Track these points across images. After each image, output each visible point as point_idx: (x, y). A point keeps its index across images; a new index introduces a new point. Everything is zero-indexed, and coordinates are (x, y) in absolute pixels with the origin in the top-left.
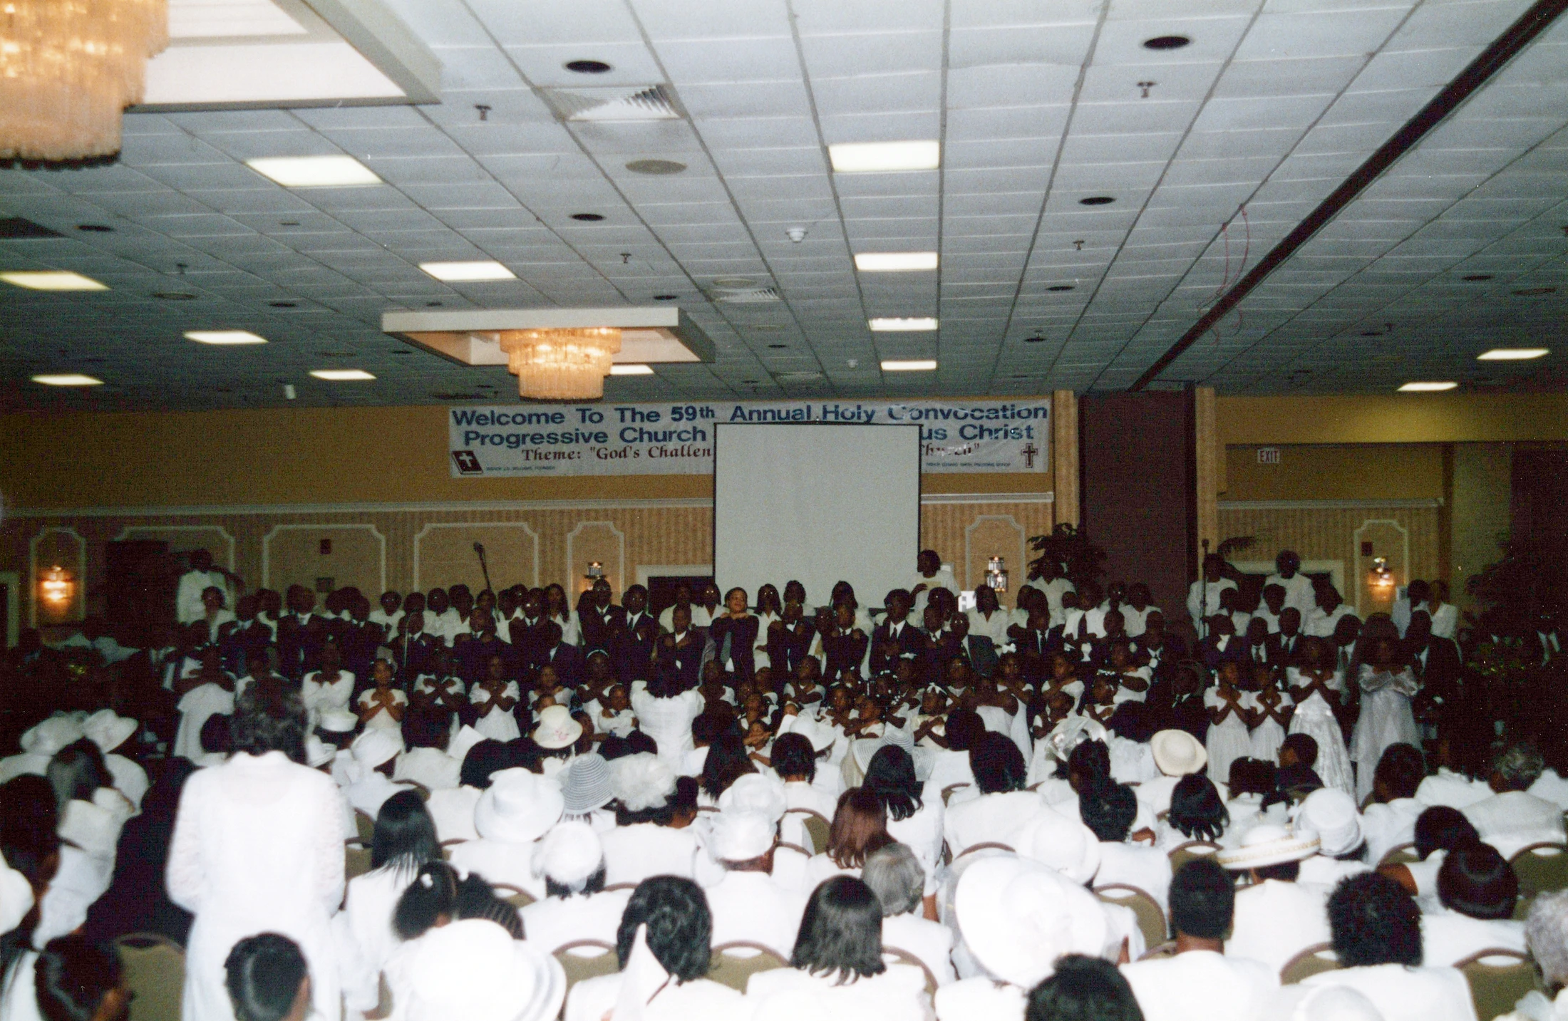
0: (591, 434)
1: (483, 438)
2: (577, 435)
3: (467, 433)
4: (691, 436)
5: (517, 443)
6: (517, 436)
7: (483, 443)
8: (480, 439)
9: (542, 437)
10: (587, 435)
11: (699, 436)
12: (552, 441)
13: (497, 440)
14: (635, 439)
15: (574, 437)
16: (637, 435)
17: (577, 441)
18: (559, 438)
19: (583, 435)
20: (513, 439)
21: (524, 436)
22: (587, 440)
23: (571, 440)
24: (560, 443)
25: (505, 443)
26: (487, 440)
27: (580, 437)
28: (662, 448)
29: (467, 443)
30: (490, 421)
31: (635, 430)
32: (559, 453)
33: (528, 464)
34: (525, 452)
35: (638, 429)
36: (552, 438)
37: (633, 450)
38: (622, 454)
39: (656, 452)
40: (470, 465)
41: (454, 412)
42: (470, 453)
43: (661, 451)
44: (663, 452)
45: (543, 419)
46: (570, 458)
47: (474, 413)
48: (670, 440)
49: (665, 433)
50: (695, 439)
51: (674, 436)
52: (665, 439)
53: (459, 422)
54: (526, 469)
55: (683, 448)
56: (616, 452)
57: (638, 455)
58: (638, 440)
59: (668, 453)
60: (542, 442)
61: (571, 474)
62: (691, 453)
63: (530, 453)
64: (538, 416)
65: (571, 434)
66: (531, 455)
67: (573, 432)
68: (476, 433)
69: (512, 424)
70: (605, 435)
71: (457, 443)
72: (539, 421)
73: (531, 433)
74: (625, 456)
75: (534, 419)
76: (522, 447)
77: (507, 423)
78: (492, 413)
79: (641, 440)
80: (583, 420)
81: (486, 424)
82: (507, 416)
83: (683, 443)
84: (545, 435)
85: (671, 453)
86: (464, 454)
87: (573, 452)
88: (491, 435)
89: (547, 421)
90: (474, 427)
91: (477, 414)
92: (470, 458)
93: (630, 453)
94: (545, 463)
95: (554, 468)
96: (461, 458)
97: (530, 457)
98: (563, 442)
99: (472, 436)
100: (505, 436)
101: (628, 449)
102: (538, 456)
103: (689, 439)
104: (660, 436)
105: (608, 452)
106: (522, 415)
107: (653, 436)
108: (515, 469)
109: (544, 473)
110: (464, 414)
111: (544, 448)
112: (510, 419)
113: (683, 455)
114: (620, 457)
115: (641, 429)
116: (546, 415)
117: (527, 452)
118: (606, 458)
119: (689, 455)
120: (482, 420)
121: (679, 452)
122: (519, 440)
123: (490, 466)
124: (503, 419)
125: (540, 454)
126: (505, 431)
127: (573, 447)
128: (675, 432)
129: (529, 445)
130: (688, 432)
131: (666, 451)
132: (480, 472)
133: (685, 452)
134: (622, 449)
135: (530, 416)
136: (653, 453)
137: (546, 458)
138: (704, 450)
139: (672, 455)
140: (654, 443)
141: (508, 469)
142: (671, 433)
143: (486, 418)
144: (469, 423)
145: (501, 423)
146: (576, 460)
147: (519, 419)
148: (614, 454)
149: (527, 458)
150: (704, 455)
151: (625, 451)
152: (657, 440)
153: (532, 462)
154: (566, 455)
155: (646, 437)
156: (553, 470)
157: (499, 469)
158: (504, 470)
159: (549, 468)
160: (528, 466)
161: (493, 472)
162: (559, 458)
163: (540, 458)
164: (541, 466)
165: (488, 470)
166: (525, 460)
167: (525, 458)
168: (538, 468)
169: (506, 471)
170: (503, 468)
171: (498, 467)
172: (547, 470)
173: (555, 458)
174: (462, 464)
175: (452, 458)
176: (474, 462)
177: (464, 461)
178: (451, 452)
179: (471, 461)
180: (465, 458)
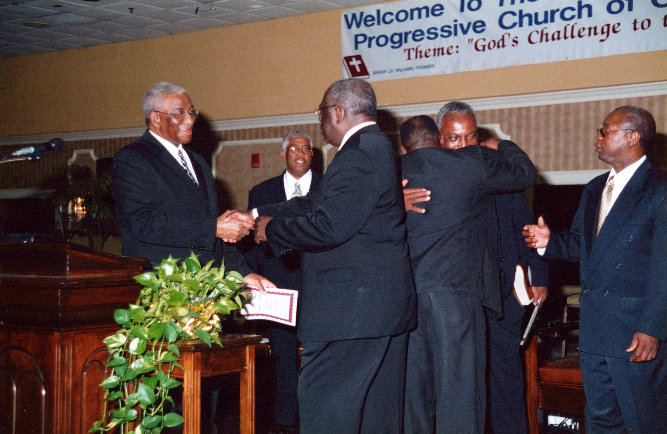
0: (469, 24)
1: (371, 39)
2: (455, 26)
3: (356, 36)
4: (575, 13)
5: (400, 41)
6: (400, 35)
7: (370, 46)
8: (367, 43)
9: (423, 33)
10: (465, 27)
11: (585, 11)
12: (432, 36)
13: (382, 41)
14: (515, 24)
15: (452, 30)
16: (516, 19)
17: (456, 34)
18: (439, 32)
19: (461, 25)
20: (396, 38)
21: (407, 34)
22: (465, 32)
23: (450, 33)
24: (439, 37)
25: (390, 44)
26: (374, 42)
27: (459, 28)
28: (542, 32)
29: (356, 48)
30: (376, 22)
31: (514, 14)
32: (439, 49)
33: (409, 64)
34: (407, 51)
35: (517, 13)
36: (433, 34)
37: (512, 36)
38: (501, 44)
39: (536, 38)
40: (358, 70)
41: (346, 16)
42: (358, 58)
43: (542, 35)
44: (544, 37)
45: (424, 12)
46: (449, 53)
47: (362, 14)
48: (552, 20)
49: (546, 13)
50: (580, 16)
51: (557, 15)
52: (546, 21)
53: (349, 26)
54: (409, 69)
55: (566, 28)
56: (494, 41)
57: (516, 42)
58: (518, 25)
59: (550, 37)
60: (422, 39)
61: (449, 71)
62: (576, 33)
63: (411, 51)
64: (419, 10)
65: (449, 27)
66: (413, 54)
67: (452, 24)
68: (364, 36)
69: (395, 21)
70: (484, 24)
71: (349, 50)
72: (420, 17)
73: (413, 31)
74: (503, 46)
75: (416, 13)
76: (405, 46)
77: (392, 21)
78: (378, 12)
79: (521, 25)
80: (462, 10)
81: (373, 24)
82: (391, 14)
83: (565, 23)
84: (425, 32)
85: (553, 35)
86: (354, 59)
87: (452, 47)
88: (377, 36)
89: (427, 16)
90: (363, 29)
91: (364, 16)
92: (359, 62)
93: (508, 42)
94: (425, 61)
95: (433, 66)
96: (351, 63)
97: (411, 57)
98: (442, 36)
99: (361, 39)
100: (389, 37)
101: (506, 37)
102: (419, 54)
103: (573, 17)
104: (541, 18)
105: (486, 43)
106: (406, 12)
107: (533, 19)
108: (397, 70)
109: (424, 73)
110: (354, 16)
111: (425, 45)
112: (393, 17)
113: (566, 38)
114: (499, 47)
115: (521, 12)
116: (426, 8)
117: (409, 50)
118: (484, 50)
119: (573, 37)
120: (368, 20)
121: (562, 35)
122: (403, 38)
123: (376, 70)
124: (388, 18)
125: (421, 52)
126: (388, 30)
127: (451, 41)
128: (558, 10)
129: (411, 44)
130: (573, 9)
131: (547, 35)
132: (367, 77)
133: (569, 34)
134: (501, 38)
135: (412, 11)
136: (533, 40)
137: (427, 56)
138: (590, 29)
139: (553, 39)
140: (535, 27)
141: (391, 71)
142: (553, 12)
143: (373, 19)
144: (358, 25)
145: (385, 23)
146: (454, 55)
147: (402, 16)
148: (492, 45)
149: (409, 58)
150: (590, 35)
151: (503, 40)
152: (537, 23)
153: (415, 62)
154: (445, 51)
155: (526, 20)
156: (432, 69)
157: (385, 71)
158: (389, 72)
159: (429, 66)
160: (409, 66)
161: (380, 75)
162: (438, 55)
163: (421, 57)
164: (421, 64)
165: (375, 73)
166: (407, 60)
167: (407, 58)
168: (419, 68)
169: (391, 74)
170: (388, 71)
171: (384, 69)
172: (426, 69)
173: (434, 55)
174: (352, 69)
175: (344, 63)
176: (363, 66)
177: (354, 66)
178: (343, 58)
179: (359, 65)
180: (355, 63)
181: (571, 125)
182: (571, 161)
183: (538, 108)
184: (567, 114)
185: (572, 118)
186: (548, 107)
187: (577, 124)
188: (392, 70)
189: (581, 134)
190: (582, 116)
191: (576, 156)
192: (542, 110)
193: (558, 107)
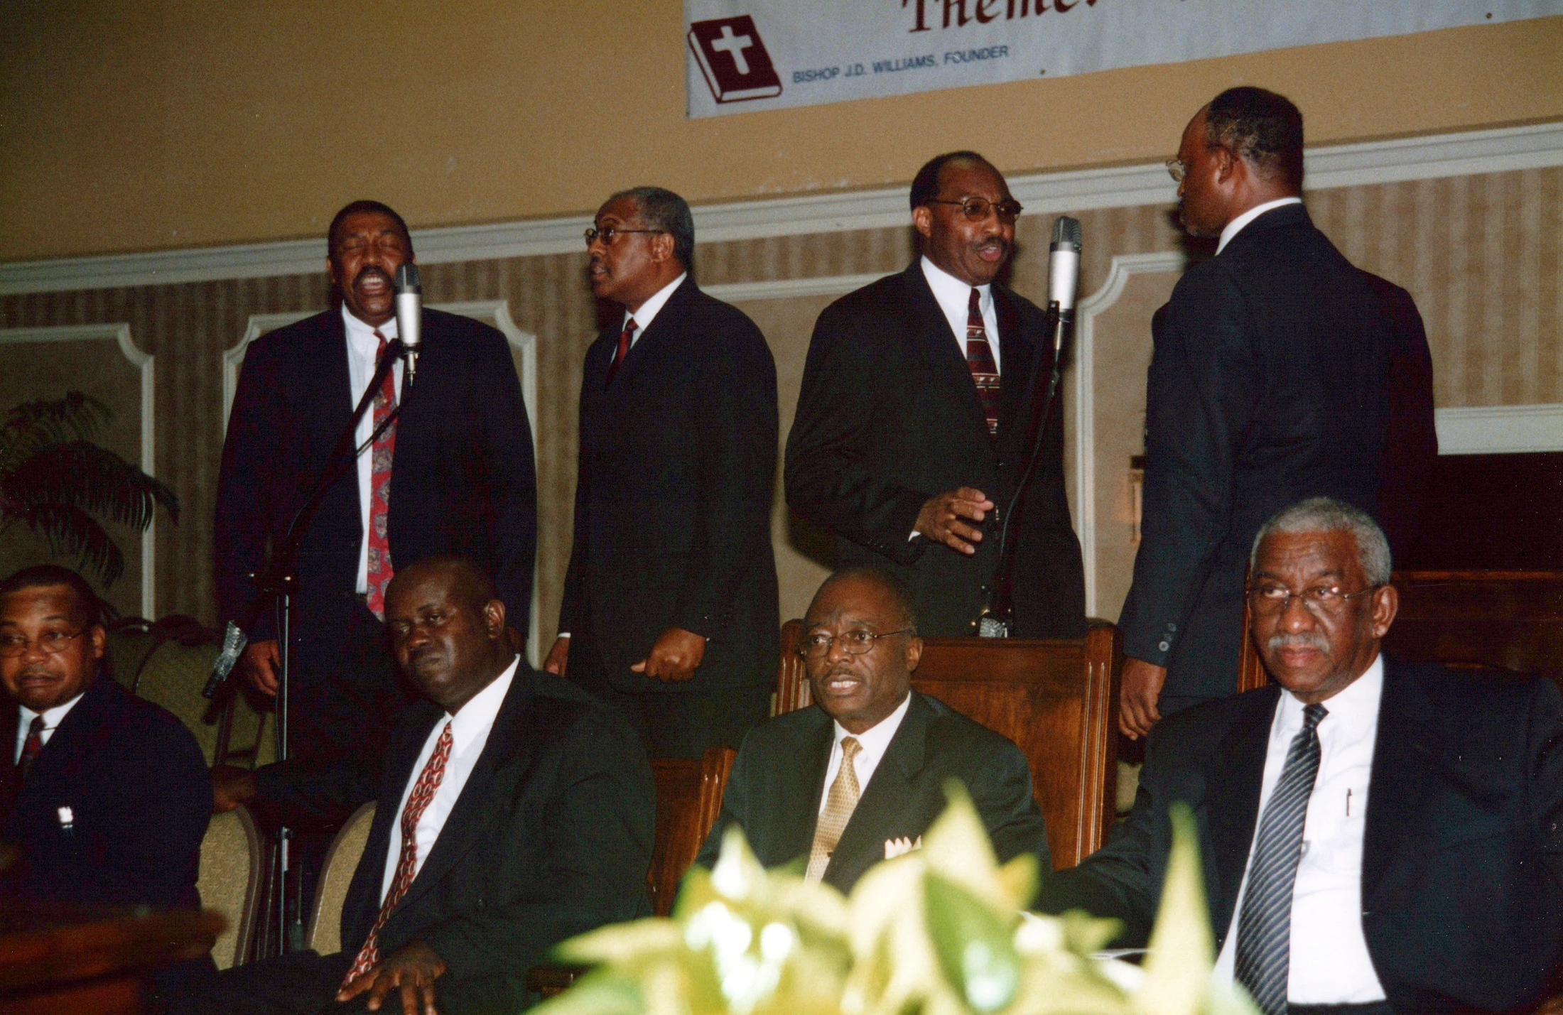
33: (922, 44)
34: (913, 2)
40: (742, 67)
42: (743, 25)
46: (1061, 7)
54: (920, 62)
61: (1064, 68)
66: (934, 11)
86: (727, 30)
92: (746, 41)
94: (976, 35)
95: (1004, 50)
96: (718, 45)
97: (927, 23)
108: (878, 68)
109: (974, 74)
123: (802, 67)
132: (773, 90)
137: (983, 18)
141: (858, 70)
146: (1079, 12)
149: (920, 26)
153: (940, 38)
156: (1002, 61)
157: (834, 72)
158: (848, 75)
159: (991, 53)
160: (921, 53)
161: (818, 84)
162: (1024, 12)
163: (962, 20)
164: (965, 47)
165: (798, 77)
166: (912, 31)
167: (913, 25)
168: (957, 57)
169: (853, 79)
170: (844, 69)
171: (831, 64)
172: (983, 62)
173: (1010, 14)
174: (721, 65)
175: (692, 47)
176: (757, 54)
177: (727, 55)
178: (689, 28)
179: (745, 51)
180: (729, 43)
181: (1494, 249)
182: (1492, 373)
183: (1374, 191)
184: (1477, 209)
185: (1494, 226)
186: (1410, 187)
187: (1513, 245)
188: (858, 65)
189: (1528, 280)
190: (1531, 218)
191: (1512, 358)
192: (1389, 199)
193: (1443, 186)
